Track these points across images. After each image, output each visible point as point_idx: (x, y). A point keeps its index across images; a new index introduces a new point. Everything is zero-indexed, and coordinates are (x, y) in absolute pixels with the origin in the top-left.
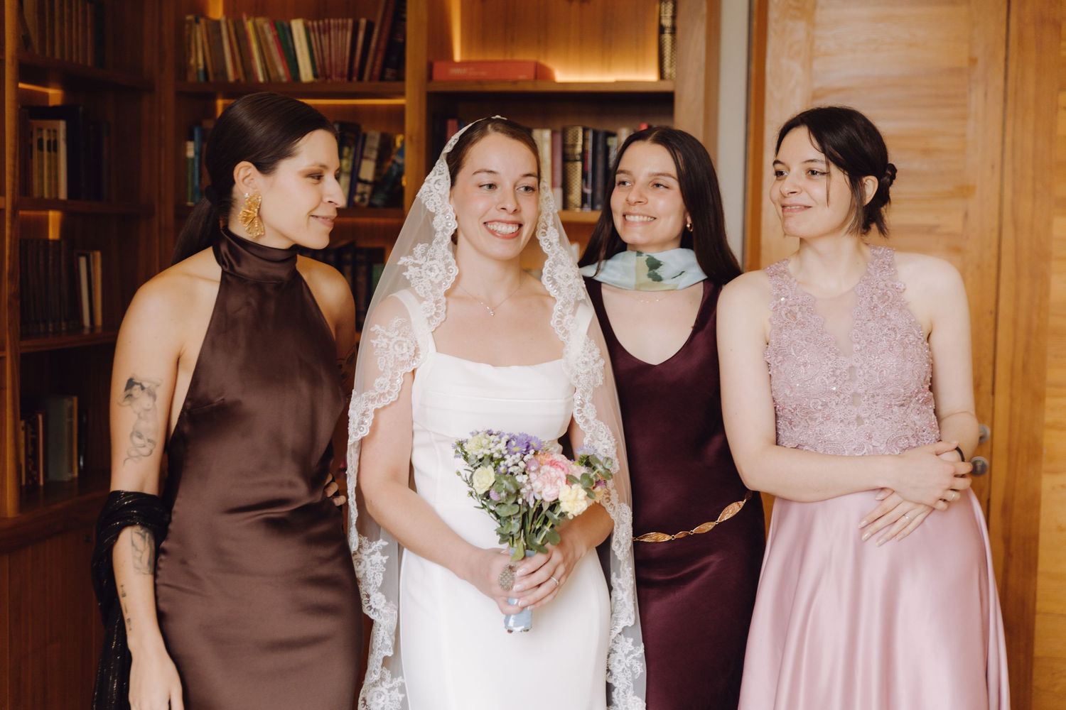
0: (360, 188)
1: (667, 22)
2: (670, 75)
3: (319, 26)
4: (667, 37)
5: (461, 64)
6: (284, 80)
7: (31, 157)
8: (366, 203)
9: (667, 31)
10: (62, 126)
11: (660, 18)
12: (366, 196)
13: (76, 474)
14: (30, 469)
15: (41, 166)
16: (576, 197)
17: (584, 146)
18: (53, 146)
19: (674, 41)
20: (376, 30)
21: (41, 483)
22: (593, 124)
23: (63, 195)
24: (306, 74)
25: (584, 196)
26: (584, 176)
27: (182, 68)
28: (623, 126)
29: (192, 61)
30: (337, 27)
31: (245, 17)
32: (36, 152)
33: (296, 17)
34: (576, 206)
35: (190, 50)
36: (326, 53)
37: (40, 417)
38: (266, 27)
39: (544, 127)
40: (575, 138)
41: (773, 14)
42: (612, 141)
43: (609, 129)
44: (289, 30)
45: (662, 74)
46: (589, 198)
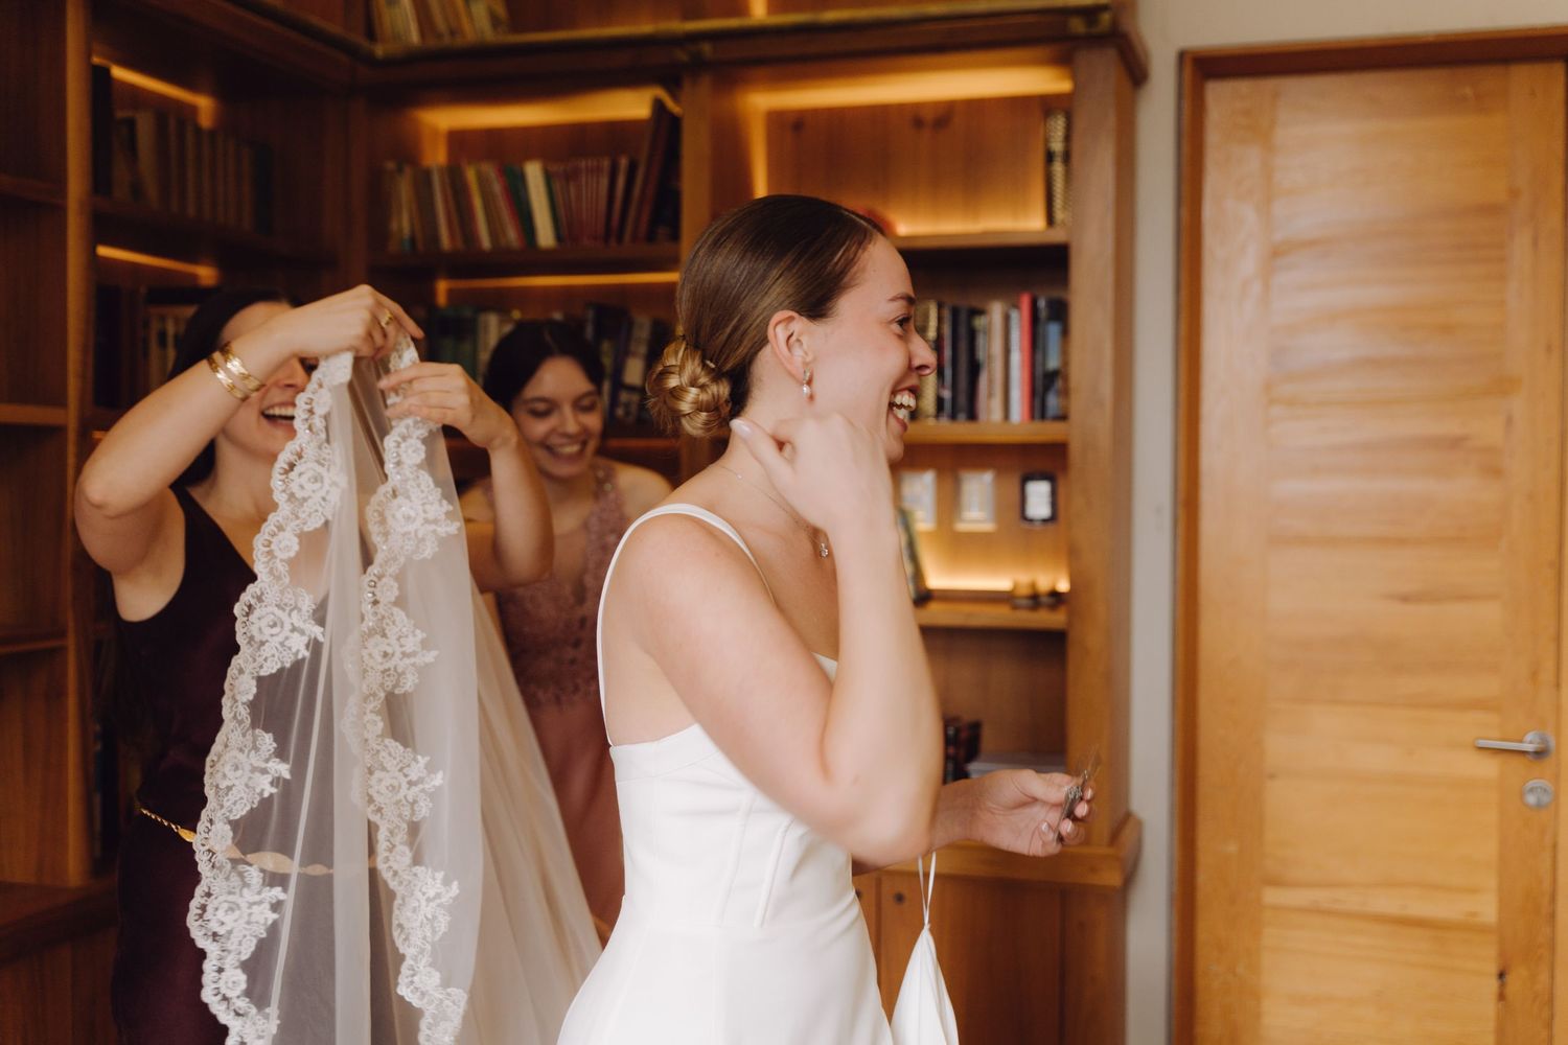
0: (624, 396)
2: (1063, 222)
3: (563, 168)
4: (1058, 168)
6: (516, 246)
8: (631, 419)
9: (1058, 159)
11: (1047, 141)
12: (634, 409)
16: (929, 403)
17: (938, 329)
19: (1068, 173)
20: (641, 173)
22: (953, 299)
24: (545, 236)
25: (940, 401)
27: (378, 233)
28: (995, 296)
29: (394, 226)
30: (589, 170)
31: (467, 163)
33: (530, 157)
34: (928, 416)
35: (390, 211)
38: (492, 172)
40: (926, 318)
41: (1213, 137)
42: (979, 322)
43: (975, 303)
44: (520, 179)
45: (1050, 219)
46: (948, 405)
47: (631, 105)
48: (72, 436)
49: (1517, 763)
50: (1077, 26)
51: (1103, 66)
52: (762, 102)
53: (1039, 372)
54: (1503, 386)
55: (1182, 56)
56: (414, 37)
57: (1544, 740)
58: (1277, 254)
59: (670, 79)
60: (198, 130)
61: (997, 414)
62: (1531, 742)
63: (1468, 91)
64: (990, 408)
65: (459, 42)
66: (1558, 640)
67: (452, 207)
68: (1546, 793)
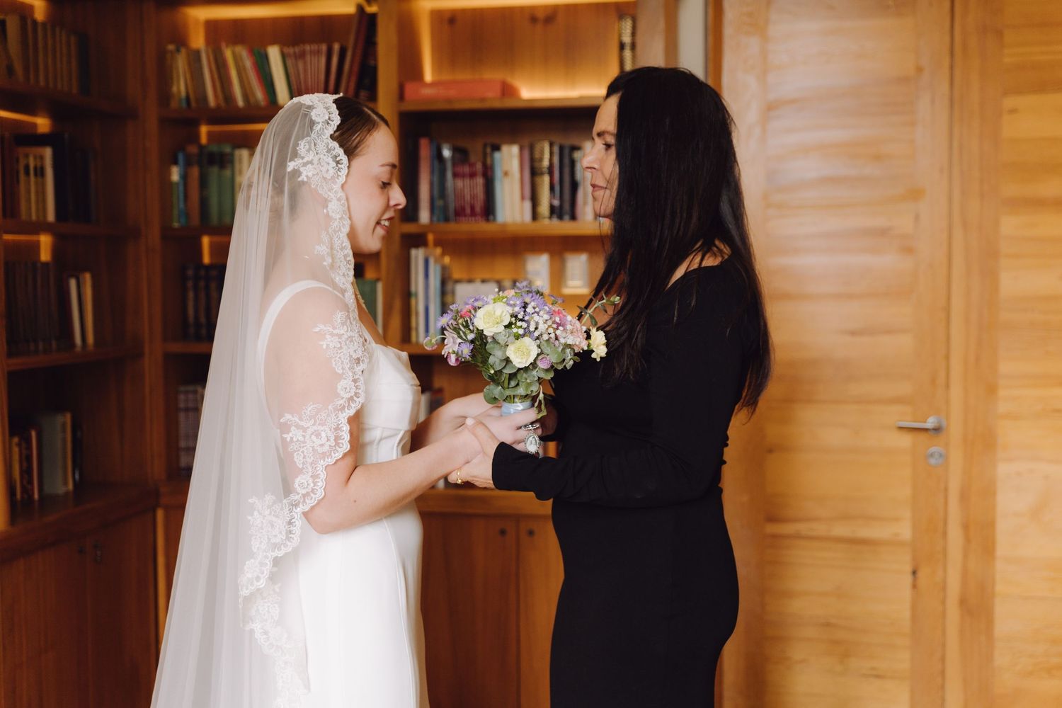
1: (627, 39)
3: (294, 52)
4: (628, 53)
5: (433, 84)
6: (263, 104)
7: (18, 181)
9: (627, 47)
10: (48, 152)
11: (620, 35)
13: (71, 487)
14: (25, 482)
15: (28, 192)
16: (544, 208)
17: (551, 160)
18: (40, 172)
19: (635, 57)
20: (349, 55)
21: (36, 496)
22: (559, 139)
23: (51, 217)
24: (283, 97)
26: (552, 188)
27: (165, 96)
28: (587, 138)
29: (175, 89)
30: (312, 52)
31: (223, 45)
32: (22, 177)
33: (273, 43)
34: (545, 218)
35: (172, 79)
36: (302, 76)
37: (33, 434)
38: (245, 55)
39: (512, 142)
40: (542, 152)
41: (728, 31)
42: (577, 155)
43: (574, 143)
44: (266, 57)
46: (557, 210)
47: (342, 6)
49: (922, 437)
52: (428, 4)
54: (915, 194)
57: (938, 421)
58: (771, 108)
60: (35, 22)
61: (590, 217)
62: (931, 424)
63: (891, 3)
64: (585, 211)
66: (947, 357)
67: (216, 76)
68: (941, 455)
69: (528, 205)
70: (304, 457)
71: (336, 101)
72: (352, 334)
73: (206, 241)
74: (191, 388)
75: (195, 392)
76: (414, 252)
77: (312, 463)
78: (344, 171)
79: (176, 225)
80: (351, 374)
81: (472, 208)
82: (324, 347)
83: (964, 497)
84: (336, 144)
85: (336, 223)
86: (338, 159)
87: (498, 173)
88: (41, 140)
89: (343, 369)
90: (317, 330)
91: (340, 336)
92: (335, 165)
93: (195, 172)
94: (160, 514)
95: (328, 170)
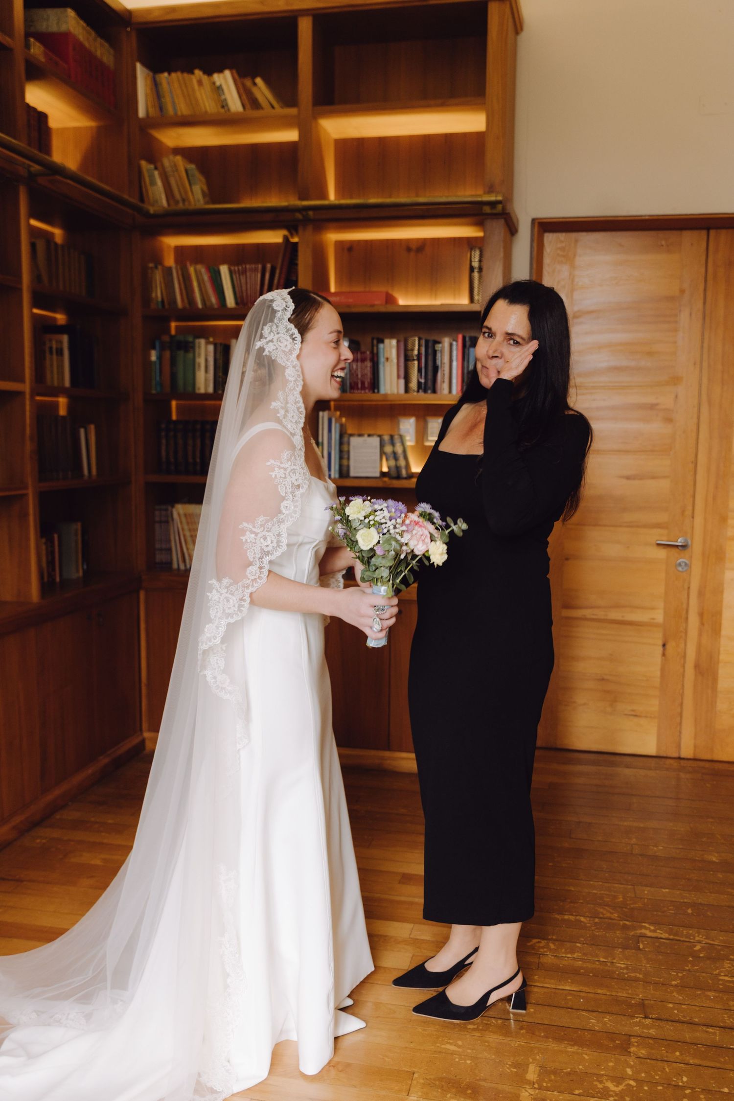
1: (476, 264)
2: (478, 300)
3: (238, 269)
4: (476, 274)
5: (336, 294)
6: (216, 306)
7: (45, 359)
9: (476, 270)
10: (65, 338)
11: (471, 261)
13: (81, 574)
14: (50, 570)
15: (52, 365)
16: (414, 385)
17: (419, 350)
18: (60, 352)
19: (480, 277)
20: (278, 272)
21: (58, 579)
22: (425, 336)
23: (67, 383)
24: (230, 302)
25: (419, 383)
26: (420, 370)
27: (146, 299)
28: (446, 335)
29: (154, 295)
30: (251, 270)
31: (188, 264)
32: (48, 355)
33: (223, 263)
34: (414, 391)
35: (152, 287)
36: (244, 288)
37: (56, 536)
38: (203, 270)
39: (392, 337)
40: (414, 345)
41: (547, 260)
42: (438, 347)
43: (436, 338)
44: (218, 273)
45: (472, 299)
46: (423, 386)
47: (273, 237)
48: (28, 396)
49: (674, 551)
50: (487, 209)
51: (498, 228)
52: (333, 237)
53: (465, 371)
54: (675, 380)
55: (534, 220)
56: (164, 203)
57: (686, 541)
59: (292, 227)
60: (56, 244)
61: (446, 391)
62: (681, 542)
63: (663, 243)
64: (443, 387)
65: (187, 206)
66: (694, 496)
67: (183, 286)
68: (686, 564)
69: (402, 382)
70: (255, 554)
71: (289, 293)
72: (295, 467)
73: (174, 403)
74: (163, 507)
75: (167, 510)
76: (321, 414)
77: (259, 558)
78: (298, 345)
79: (154, 392)
80: (291, 497)
81: (363, 383)
82: (273, 476)
83: (701, 594)
84: (292, 326)
85: (292, 384)
86: (294, 337)
87: (382, 359)
88: (61, 330)
89: (286, 493)
90: (269, 464)
91: (285, 469)
92: (291, 341)
93: (167, 354)
94: (142, 595)
95: (286, 345)
